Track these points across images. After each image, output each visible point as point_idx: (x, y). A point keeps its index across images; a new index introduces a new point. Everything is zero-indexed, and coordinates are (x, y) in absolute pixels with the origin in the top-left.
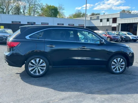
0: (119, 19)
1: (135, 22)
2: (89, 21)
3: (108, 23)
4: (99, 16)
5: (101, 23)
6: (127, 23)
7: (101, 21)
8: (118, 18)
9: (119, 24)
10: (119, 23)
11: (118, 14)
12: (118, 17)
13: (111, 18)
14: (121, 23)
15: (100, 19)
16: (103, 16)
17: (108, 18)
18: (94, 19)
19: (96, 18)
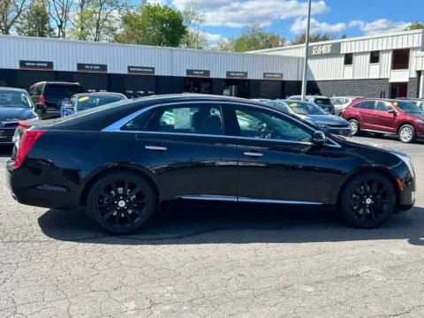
0: (419, 53)
4: (340, 43)
7: (349, 59)
8: (415, 49)
9: (419, 73)
10: (419, 69)
11: (416, 36)
12: (415, 45)
13: (388, 51)
15: (345, 52)
16: (357, 43)
17: (375, 49)
18: (319, 53)
19: (329, 51)
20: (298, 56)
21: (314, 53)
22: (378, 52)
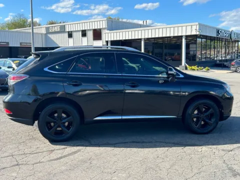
0: (107, 31)
1: (136, 38)
2: (43, 36)
3: (85, 39)
4: (64, 25)
5: (71, 40)
6: (121, 39)
7: (70, 35)
8: (105, 29)
9: (107, 42)
10: (107, 40)
11: (104, 22)
12: (104, 27)
13: (90, 30)
14: (110, 40)
15: (68, 31)
16: (74, 25)
17: (84, 29)
18: (53, 31)
19: (59, 30)
20: (41, 32)
21: (50, 31)
22: (85, 31)
